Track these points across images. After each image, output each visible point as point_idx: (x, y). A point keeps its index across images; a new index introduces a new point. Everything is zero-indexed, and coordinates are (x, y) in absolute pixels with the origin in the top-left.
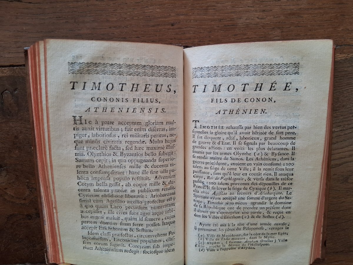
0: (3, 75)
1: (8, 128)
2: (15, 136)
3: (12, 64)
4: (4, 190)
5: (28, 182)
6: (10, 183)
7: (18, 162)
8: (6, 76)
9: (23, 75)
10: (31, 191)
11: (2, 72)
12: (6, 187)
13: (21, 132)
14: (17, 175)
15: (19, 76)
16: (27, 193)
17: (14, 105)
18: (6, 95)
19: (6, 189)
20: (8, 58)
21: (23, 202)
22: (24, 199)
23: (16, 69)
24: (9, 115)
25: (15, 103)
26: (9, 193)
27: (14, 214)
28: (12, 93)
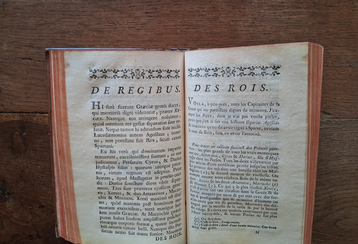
0: (14, 119)
1: (16, 163)
2: (22, 170)
3: (21, 111)
4: (11, 214)
5: (31, 209)
6: (16, 208)
7: (23, 192)
8: (16, 121)
9: (31, 121)
10: (33, 216)
11: (13, 117)
12: (13, 211)
13: (27, 168)
14: (22, 202)
15: (27, 122)
16: (30, 217)
17: (22, 144)
18: (16, 136)
19: (12, 212)
20: (18, 105)
21: (26, 224)
22: (27, 222)
23: (25, 115)
24: (17, 153)
25: (23, 143)
26: (15, 216)
27: (17, 234)
28: (21, 135)
